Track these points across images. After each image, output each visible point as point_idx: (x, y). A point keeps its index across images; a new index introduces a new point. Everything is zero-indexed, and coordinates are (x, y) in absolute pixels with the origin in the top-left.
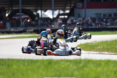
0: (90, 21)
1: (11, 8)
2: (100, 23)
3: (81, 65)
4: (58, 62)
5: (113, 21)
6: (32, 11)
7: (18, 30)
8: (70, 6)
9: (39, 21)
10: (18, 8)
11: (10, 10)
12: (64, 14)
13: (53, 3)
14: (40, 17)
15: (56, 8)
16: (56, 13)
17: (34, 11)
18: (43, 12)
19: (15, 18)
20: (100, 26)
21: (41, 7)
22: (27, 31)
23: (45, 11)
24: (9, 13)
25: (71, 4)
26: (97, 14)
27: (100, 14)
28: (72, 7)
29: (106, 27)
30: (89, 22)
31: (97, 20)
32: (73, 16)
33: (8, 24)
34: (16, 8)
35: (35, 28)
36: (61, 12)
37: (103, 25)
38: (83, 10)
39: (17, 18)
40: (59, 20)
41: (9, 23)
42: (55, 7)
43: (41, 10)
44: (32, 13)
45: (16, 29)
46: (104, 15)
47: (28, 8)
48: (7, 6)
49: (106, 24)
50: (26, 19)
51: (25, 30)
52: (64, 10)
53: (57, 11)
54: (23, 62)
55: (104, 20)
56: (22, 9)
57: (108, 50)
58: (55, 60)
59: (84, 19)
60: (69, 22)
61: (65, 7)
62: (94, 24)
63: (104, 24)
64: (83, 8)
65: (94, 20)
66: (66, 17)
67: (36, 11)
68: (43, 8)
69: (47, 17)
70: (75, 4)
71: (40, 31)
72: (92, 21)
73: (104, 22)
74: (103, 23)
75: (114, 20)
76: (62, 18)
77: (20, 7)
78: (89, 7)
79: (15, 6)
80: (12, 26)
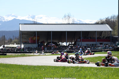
3: (79, 69)
4: (68, 67)
6: (57, 42)
11: (47, 42)
13: (66, 39)
14: (61, 45)
15: (68, 41)
16: (68, 43)
18: (62, 43)
19: (49, 46)
21: (61, 41)
24: (46, 44)
25: (75, 39)
26: (87, 44)
28: (75, 41)
33: (46, 49)
36: (70, 43)
45: (50, 51)
46: (90, 45)
47: (55, 41)
48: (46, 40)
53: (69, 43)
57: (91, 62)
58: (66, 67)
59: (81, 47)
60: (74, 48)
61: (72, 41)
62: (85, 49)
64: (80, 41)
65: (85, 47)
66: (73, 45)
67: (59, 43)
69: (64, 45)
70: (77, 39)
73: (90, 48)
75: (95, 47)
77: (51, 41)
78: (83, 41)
79: (49, 40)
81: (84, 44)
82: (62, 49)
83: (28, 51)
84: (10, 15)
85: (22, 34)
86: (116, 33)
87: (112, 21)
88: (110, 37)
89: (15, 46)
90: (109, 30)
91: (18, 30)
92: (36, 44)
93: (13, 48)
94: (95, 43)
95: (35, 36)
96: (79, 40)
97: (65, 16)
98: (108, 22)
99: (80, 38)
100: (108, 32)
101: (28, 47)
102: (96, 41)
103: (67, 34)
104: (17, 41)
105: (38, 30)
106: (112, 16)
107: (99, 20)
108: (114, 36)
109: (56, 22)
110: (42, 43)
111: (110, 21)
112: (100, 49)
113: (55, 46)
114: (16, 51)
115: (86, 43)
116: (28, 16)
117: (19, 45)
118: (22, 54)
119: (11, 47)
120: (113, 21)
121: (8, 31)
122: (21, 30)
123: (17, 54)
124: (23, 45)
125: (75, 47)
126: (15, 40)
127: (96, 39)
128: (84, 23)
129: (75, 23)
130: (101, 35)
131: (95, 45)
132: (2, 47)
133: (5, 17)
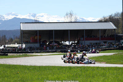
1: (49, 40)
6: (59, 41)
8: (77, 39)
9: (63, 46)
14: (63, 44)
16: (71, 42)
19: (51, 45)
21: (64, 40)
23: (65, 42)
24: (48, 43)
25: (77, 38)
27: (91, 43)
30: (86, 47)
32: (79, 44)
33: (48, 48)
34: (52, 40)
35: (61, 50)
36: (73, 42)
38: (84, 41)
42: (70, 40)
45: (52, 50)
46: (94, 44)
47: (57, 40)
56: (55, 41)
59: (84, 45)
61: (75, 40)
62: (89, 48)
65: (89, 46)
66: (76, 44)
67: (61, 42)
69: (66, 44)
70: (80, 38)
71: (63, 51)
75: (99, 46)
76: (73, 45)
77: (54, 40)
78: (86, 40)
80: (50, 49)
81: (88, 42)
82: (64, 48)
83: (29, 51)
84: (11, 14)
85: (23, 34)
86: (120, 31)
87: (115, 18)
88: (114, 35)
89: (16, 45)
90: (114, 28)
91: (19, 30)
92: (37, 43)
93: (14, 47)
94: (99, 42)
95: (37, 35)
96: (83, 38)
97: (67, 14)
98: (111, 19)
99: (83, 37)
100: (112, 30)
101: (30, 47)
102: (99, 40)
103: (70, 33)
104: (18, 41)
105: (40, 29)
106: (115, 14)
107: (102, 18)
108: (118, 35)
109: (58, 21)
110: (44, 42)
111: (113, 19)
112: (104, 48)
113: (57, 45)
114: (18, 51)
115: (89, 42)
116: (29, 14)
117: (20, 45)
118: (24, 54)
119: (12, 47)
120: (117, 18)
121: (8, 31)
122: (22, 29)
123: (19, 54)
124: (24, 45)
125: (78, 46)
126: (15, 40)
127: (100, 37)
128: (87, 21)
129: (77, 21)
130: (105, 34)
131: (99, 43)
132: (2, 47)
133: (4, 16)
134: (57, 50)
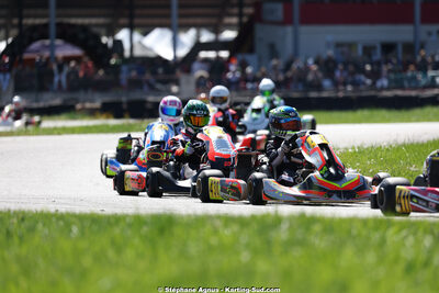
0: (315, 72)
1: (15, 21)
2: (350, 79)
5: (400, 72)
6: (95, 30)
7: (41, 105)
8: (240, 15)
9: (124, 68)
10: (44, 21)
11: (13, 26)
12: (215, 45)
13: (175, 1)
14: (127, 54)
15: (185, 21)
16: (188, 39)
17: (103, 31)
18: (137, 37)
19: (34, 59)
20: (353, 91)
21: (131, 17)
22: (79, 106)
23: (145, 34)
24: (10, 40)
25: (241, 5)
26: (338, 45)
27: (351, 45)
28: (245, 19)
29: (373, 93)
30: (310, 77)
31: (340, 67)
32: (251, 50)
33: (6, 82)
34: (38, 21)
35: (108, 98)
36: (206, 37)
37: (362, 87)
38: (289, 29)
39: (38, 58)
40: (196, 65)
41: (8, 76)
42: (181, 16)
43: (132, 28)
44: (98, 38)
45: (37, 101)
46: (368, 50)
47: (80, 21)
48: (4, 12)
49: (374, 83)
50: (73, 64)
51: (71, 103)
52: (217, 30)
53: (192, 32)
54: (61, 223)
55: (368, 67)
56: (59, 25)
61: (221, 16)
62: (327, 83)
63: (364, 83)
64: (288, 20)
65: (327, 66)
66: (224, 54)
67: (111, 32)
68: (137, 21)
69: (151, 54)
70: (258, 6)
71: (125, 106)
72: (320, 69)
73: (368, 75)
74: (362, 78)
75: (405, 69)
77: (51, 17)
79: (32, 12)
82: (135, 84)
96: (280, 6)
102: (412, 21)
113: (77, 59)
115: (330, 38)
125: (243, 66)
131: (410, 48)
134: (81, 95)
